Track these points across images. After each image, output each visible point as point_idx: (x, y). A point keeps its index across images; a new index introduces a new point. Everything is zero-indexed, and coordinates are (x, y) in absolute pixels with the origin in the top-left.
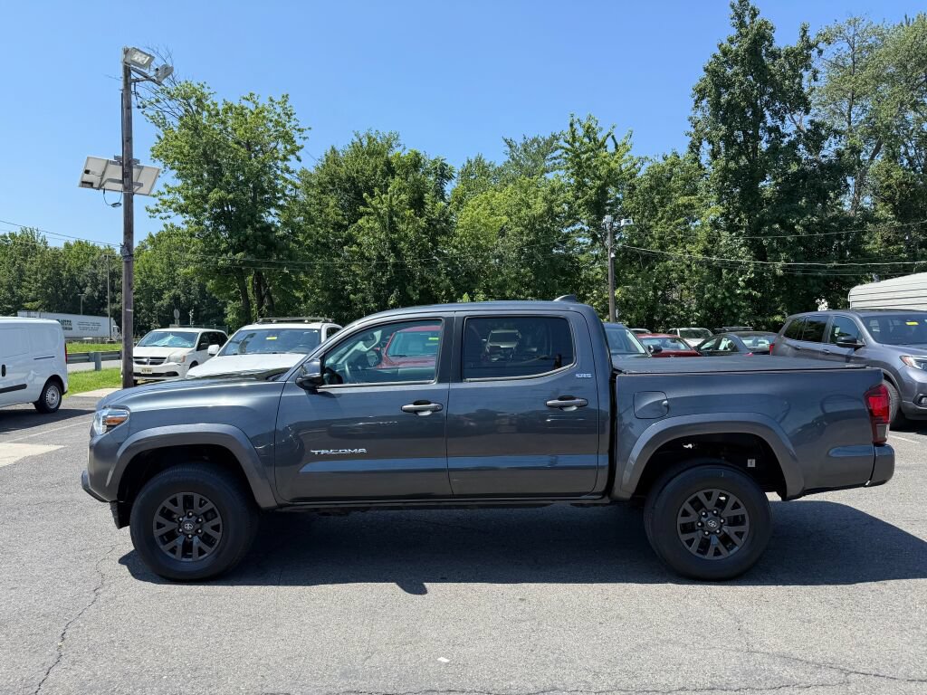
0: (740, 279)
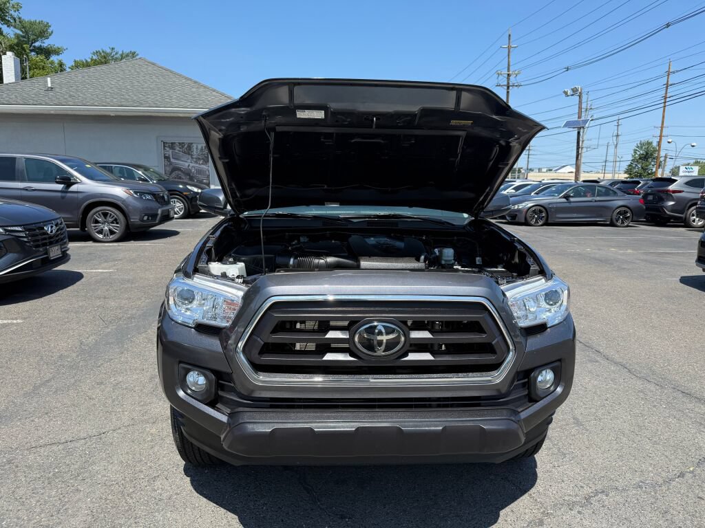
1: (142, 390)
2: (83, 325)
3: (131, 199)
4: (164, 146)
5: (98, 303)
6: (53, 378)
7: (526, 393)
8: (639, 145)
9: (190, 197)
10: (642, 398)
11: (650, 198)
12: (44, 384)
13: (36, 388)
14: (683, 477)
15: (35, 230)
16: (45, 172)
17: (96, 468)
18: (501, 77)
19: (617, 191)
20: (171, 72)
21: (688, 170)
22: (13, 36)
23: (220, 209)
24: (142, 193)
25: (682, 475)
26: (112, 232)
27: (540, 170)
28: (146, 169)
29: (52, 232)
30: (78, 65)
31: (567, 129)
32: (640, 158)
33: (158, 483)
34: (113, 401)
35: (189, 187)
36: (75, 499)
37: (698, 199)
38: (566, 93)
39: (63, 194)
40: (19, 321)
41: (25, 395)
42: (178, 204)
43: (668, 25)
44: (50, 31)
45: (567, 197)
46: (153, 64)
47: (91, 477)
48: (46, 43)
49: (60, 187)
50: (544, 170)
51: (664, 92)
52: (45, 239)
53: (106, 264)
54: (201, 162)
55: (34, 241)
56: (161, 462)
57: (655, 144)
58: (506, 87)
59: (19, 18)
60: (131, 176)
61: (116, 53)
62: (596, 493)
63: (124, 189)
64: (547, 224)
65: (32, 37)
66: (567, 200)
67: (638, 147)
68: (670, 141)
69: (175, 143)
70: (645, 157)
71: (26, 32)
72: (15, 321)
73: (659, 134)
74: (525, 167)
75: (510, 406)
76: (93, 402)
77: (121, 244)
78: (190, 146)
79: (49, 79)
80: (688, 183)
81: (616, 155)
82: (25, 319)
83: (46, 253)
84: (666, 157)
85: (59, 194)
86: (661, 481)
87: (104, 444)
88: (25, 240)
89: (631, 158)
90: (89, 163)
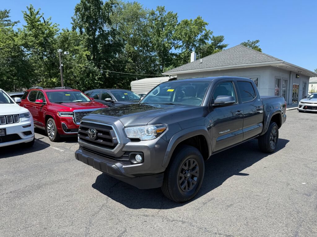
0: (96, 77)
44: (223, 39)
48: (221, 44)
61: (250, 42)
65: (217, 42)
71: (215, 41)
79: (201, 59)
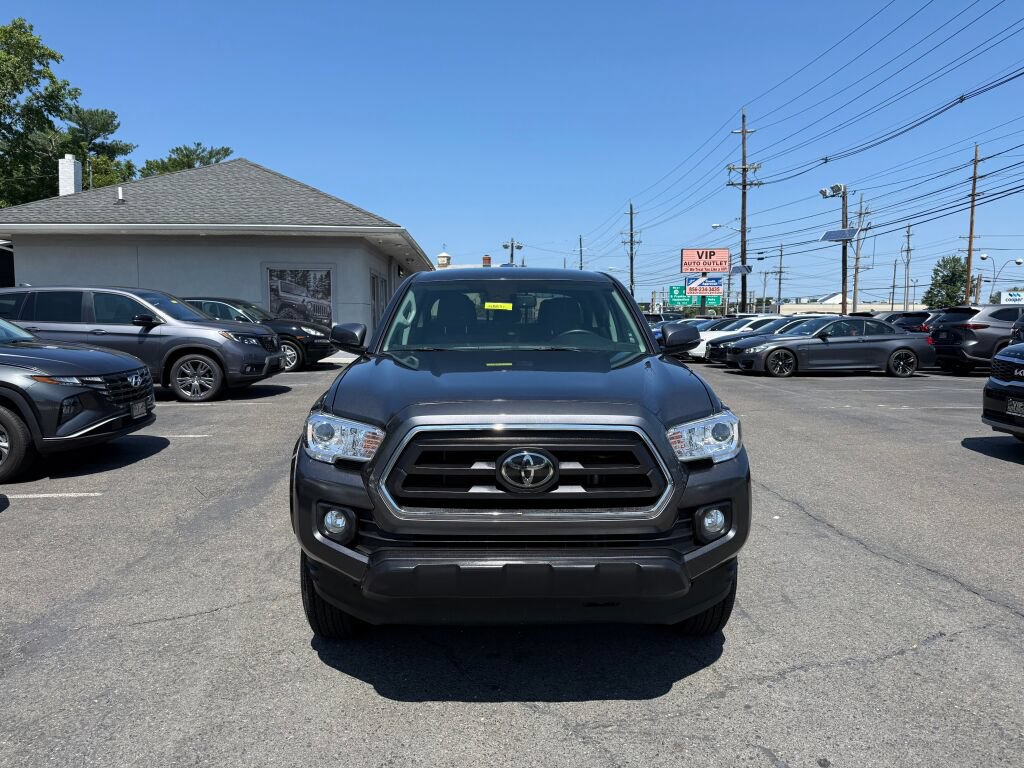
1: (256, 568)
2: (177, 498)
3: (230, 344)
4: (271, 276)
5: (193, 473)
6: (149, 554)
7: (691, 533)
8: (941, 263)
9: (305, 342)
10: (874, 576)
11: (943, 336)
12: (138, 561)
13: (129, 565)
14: (902, 654)
15: (116, 381)
16: (117, 309)
17: (212, 643)
18: (733, 173)
19: (895, 328)
20: (282, 177)
21: (1014, 297)
22: (66, 131)
23: (355, 346)
24: (245, 337)
25: (902, 652)
26: (203, 388)
27: (798, 301)
28: (246, 306)
29: (136, 384)
30: (151, 169)
31: (827, 243)
32: (944, 281)
33: (283, 657)
34: (224, 578)
35: (305, 329)
36: (192, 670)
37: (1009, 337)
38: (823, 193)
39: (142, 339)
40: (97, 494)
41: (118, 572)
42: (289, 352)
43: (962, 99)
44: (115, 123)
45: (822, 336)
46: (256, 166)
47: (208, 651)
48: (110, 139)
49: (137, 329)
50: (804, 300)
51: (971, 187)
52: (128, 393)
53: (198, 428)
54: (320, 296)
55: (115, 396)
56: (285, 637)
57: (963, 261)
58: (741, 187)
59: (77, 107)
60: (226, 314)
61: (203, 151)
62: (794, 668)
63: (221, 331)
64: (796, 374)
65: (91, 132)
66: (823, 340)
67: (939, 266)
68: (984, 256)
69: (285, 271)
70: (951, 279)
71: (84, 125)
72: (92, 495)
73: (967, 247)
74: (776, 296)
75: (671, 547)
76: (199, 580)
77: (214, 403)
78: (306, 274)
79: (120, 189)
80: (994, 315)
81: (907, 277)
82: (104, 491)
83: (129, 411)
84: (979, 279)
85: (136, 339)
86: (874, 657)
87: (218, 620)
88: (105, 393)
89: (931, 282)
90: (176, 298)
